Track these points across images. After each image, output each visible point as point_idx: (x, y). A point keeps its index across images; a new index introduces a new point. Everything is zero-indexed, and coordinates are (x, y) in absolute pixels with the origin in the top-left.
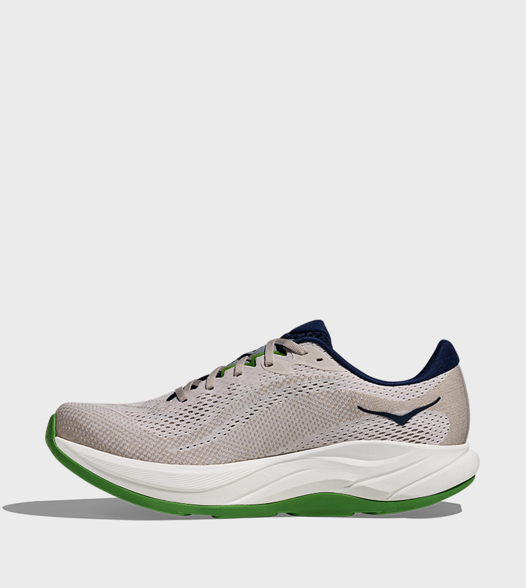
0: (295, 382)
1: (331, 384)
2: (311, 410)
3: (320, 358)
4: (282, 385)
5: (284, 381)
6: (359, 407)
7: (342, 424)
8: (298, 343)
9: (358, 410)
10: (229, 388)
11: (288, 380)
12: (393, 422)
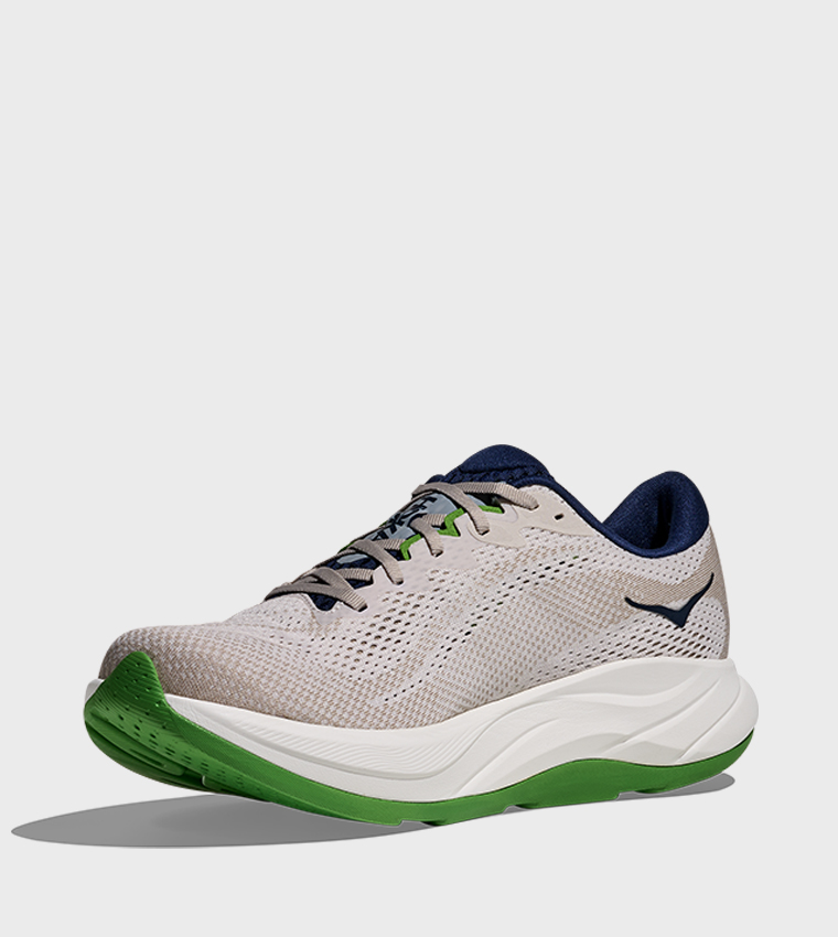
0: (534, 559)
1: (584, 560)
2: (559, 611)
3: (558, 513)
4: (515, 567)
5: (517, 559)
6: (628, 600)
7: (603, 632)
8: (518, 487)
9: (625, 604)
10: (431, 580)
11: (522, 558)
12: (670, 623)
